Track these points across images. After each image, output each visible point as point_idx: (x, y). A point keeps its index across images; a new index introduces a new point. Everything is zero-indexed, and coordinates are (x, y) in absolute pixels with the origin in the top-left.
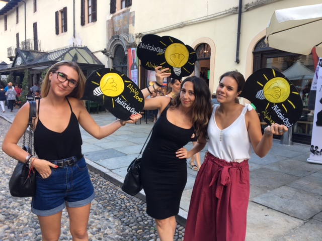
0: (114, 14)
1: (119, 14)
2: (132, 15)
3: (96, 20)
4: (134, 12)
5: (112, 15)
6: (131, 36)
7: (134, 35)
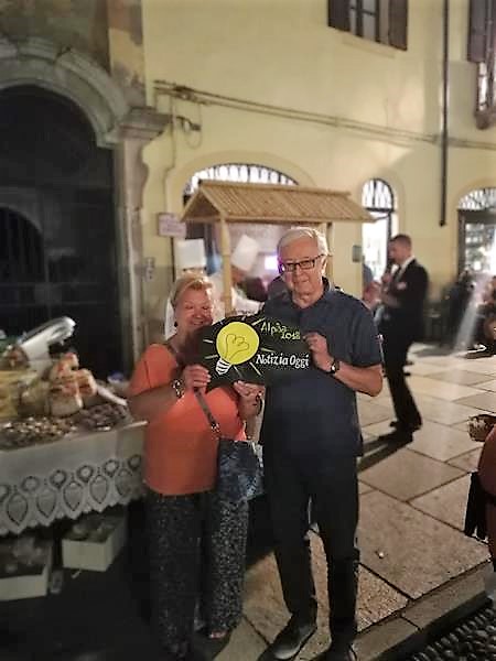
6: (129, 80)
7: (140, 80)
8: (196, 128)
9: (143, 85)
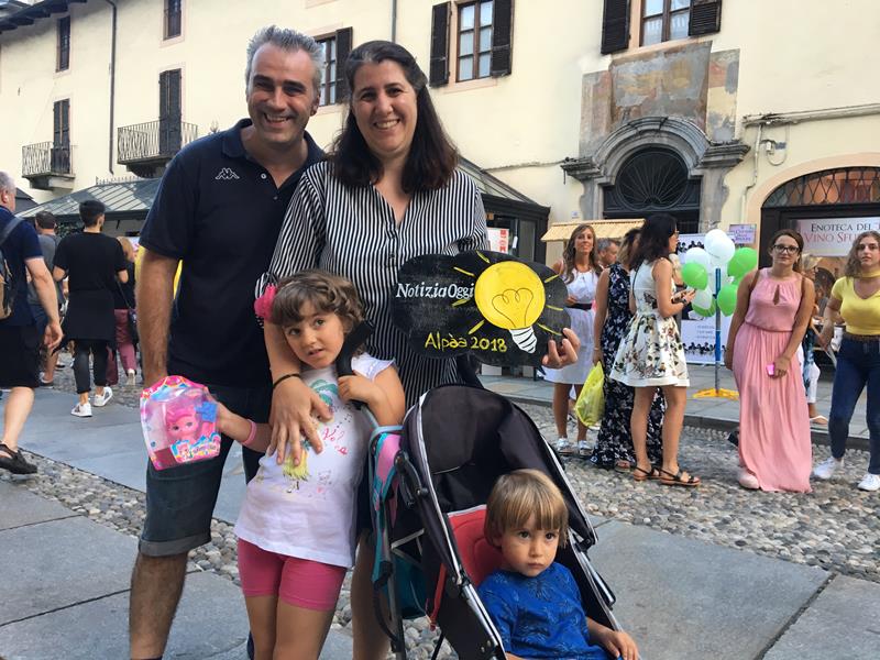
0: (618, 56)
1: (645, 57)
2: (725, 62)
3: (509, 73)
4: (737, 52)
5: (608, 59)
6: (720, 123)
7: (732, 120)
8: (782, 146)
9: (734, 123)
